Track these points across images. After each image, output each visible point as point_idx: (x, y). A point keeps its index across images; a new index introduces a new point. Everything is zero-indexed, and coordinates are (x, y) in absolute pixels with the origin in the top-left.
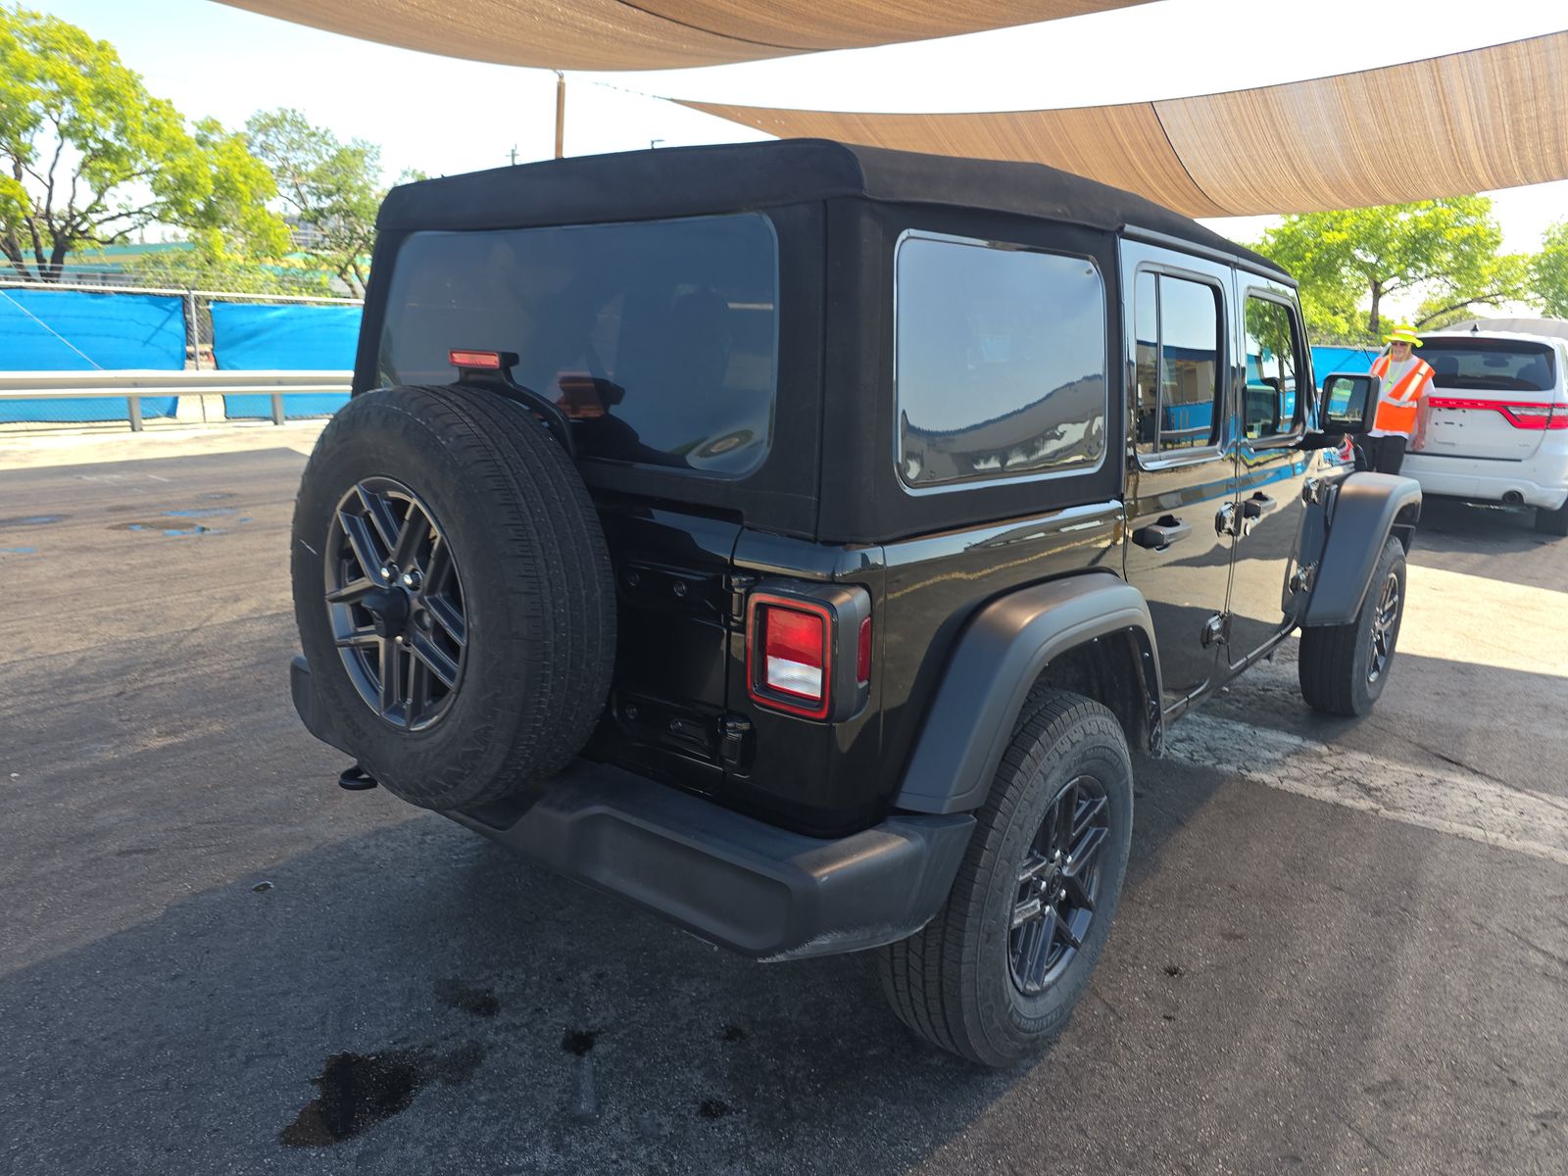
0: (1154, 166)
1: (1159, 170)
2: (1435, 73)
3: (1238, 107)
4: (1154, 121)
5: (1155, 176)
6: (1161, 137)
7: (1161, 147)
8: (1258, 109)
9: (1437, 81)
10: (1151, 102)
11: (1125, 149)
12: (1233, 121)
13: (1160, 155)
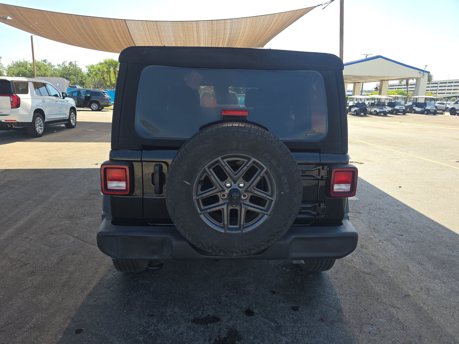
0: (124, 38)
1: (125, 40)
2: (197, 25)
3: (149, 25)
4: (125, 26)
5: (124, 41)
6: (127, 30)
7: (127, 33)
8: (154, 26)
9: (198, 27)
10: (125, 20)
11: (116, 32)
12: (148, 29)
13: (126, 35)
